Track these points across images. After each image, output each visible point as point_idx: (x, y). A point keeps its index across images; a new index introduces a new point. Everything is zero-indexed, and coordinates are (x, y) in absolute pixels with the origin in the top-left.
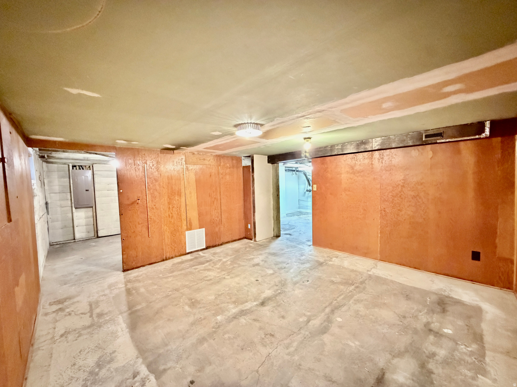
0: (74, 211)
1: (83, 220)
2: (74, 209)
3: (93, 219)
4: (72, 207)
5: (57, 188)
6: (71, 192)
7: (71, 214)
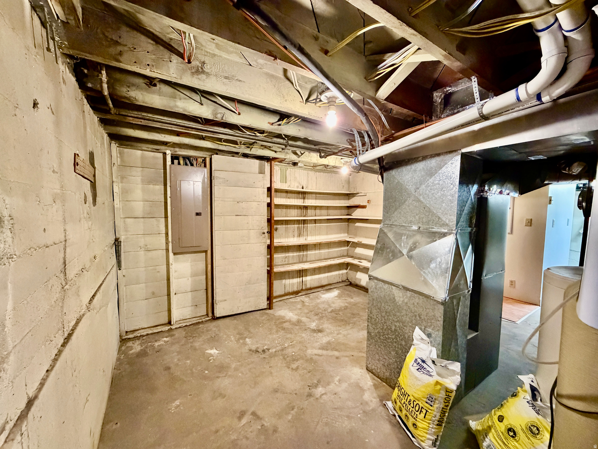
0: (171, 261)
1: (188, 279)
2: (171, 254)
3: (205, 276)
4: (167, 250)
5: (139, 207)
6: (166, 217)
7: (165, 267)
